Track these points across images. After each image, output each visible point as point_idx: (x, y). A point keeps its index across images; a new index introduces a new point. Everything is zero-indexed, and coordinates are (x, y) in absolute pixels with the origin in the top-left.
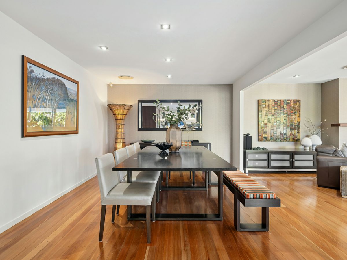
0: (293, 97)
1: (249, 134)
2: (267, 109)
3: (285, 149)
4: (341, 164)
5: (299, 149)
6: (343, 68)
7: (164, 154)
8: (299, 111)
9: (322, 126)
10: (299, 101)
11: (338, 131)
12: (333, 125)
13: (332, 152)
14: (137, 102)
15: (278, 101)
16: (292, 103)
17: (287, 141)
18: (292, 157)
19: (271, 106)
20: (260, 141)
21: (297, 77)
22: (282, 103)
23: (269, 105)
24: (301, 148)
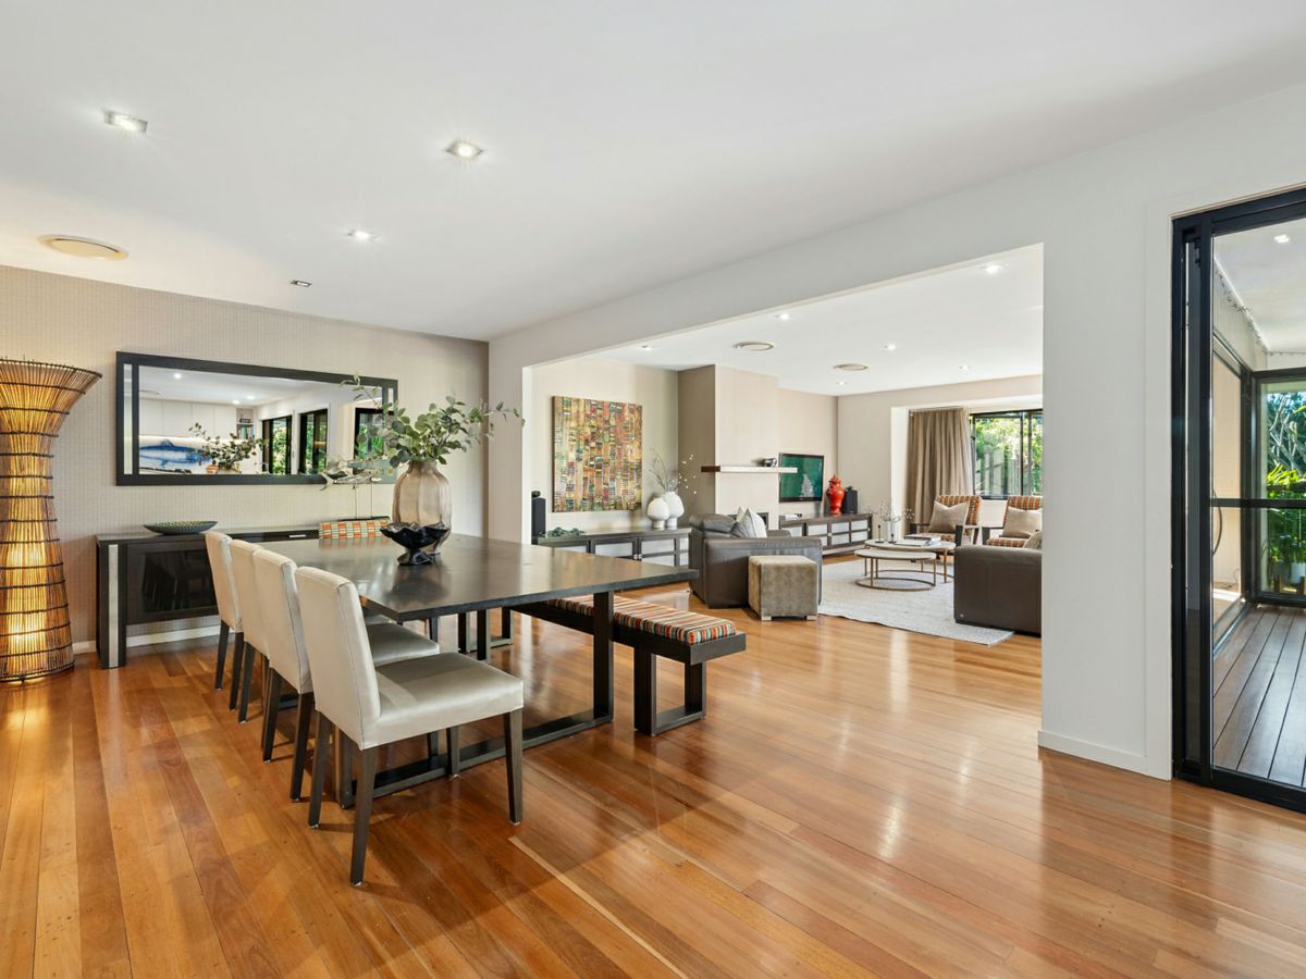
0: (626, 396)
1: (539, 493)
2: (573, 424)
3: (610, 529)
4: (748, 553)
5: (637, 528)
6: (736, 346)
7: (423, 560)
8: (639, 435)
9: (680, 471)
10: (639, 409)
11: (713, 482)
12: (704, 469)
13: (729, 529)
14: (113, 360)
15: (598, 403)
16: (626, 413)
17: (615, 508)
18: (637, 549)
19: (582, 416)
20: (558, 511)
21: (647, 349)
22: (607, 410)
23: (578, 412)
24: (643, 524)
